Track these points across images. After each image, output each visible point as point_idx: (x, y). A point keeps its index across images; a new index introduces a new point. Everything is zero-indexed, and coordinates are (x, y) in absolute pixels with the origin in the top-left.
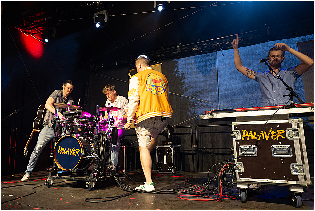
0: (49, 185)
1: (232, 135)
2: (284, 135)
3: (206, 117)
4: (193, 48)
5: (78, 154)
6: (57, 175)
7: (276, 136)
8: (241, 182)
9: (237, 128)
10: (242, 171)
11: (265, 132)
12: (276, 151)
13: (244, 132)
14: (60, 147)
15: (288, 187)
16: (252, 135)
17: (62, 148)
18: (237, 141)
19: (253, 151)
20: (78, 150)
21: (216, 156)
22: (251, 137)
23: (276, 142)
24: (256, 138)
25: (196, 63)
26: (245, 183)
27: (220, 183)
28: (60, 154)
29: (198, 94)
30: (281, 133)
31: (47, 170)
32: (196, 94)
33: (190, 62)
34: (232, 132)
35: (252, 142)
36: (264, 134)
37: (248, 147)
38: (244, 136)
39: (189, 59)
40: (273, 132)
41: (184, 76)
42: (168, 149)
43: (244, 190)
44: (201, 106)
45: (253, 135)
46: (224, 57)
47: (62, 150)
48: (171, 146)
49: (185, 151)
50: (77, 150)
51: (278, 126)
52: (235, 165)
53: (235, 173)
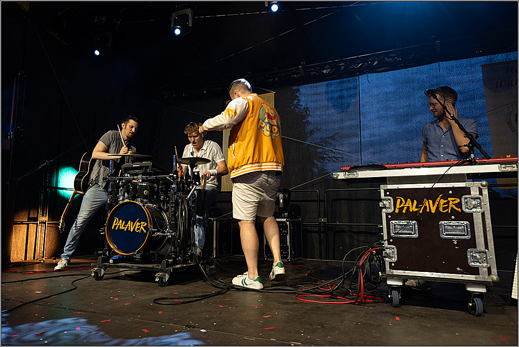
0: (98, 277)
1: (381, 204)
2: (459, 205)
3: (341, 176)
4: (324, 70)
5: (143, 229)
6: (111, 261)
7: (448, 207)
8: (393, 277)
9: (388, 193)
10: (395, 259)
11: (431, 201)
12: (446, 230)
13: (399, 200)
14: (116, 219)
15: (463, 284)
16: (410, 205)
17: (119, 221)
18: (387, 214)
19: (411, 230)
20: (144, 223)
21: (355, 236)
22: (408, 207)
23: (447, 217)
24: (416, 210)
25: (327, 93)
26: (399, 277)
27: (361, 277)
28: (116, 229)
29: (329, 140)
30: (454, 202)
31: (94, 253)
32: (327, 139)
33: (318, 91)
34: (381, 200)
35: (410, 216)
36: (429, 204)
37: (404, 222)
38: (398, 206)
39: (316, 87)
40: (443, 201)
41: (308, 112)
42: (283, 225)
43: (396, 288)
44: (334, 159)
45: (412, 204)
46: (370, 84)
47: (118, 224)
48: (286, 220)
49: (308, 228)
50: (142, 223)
51: (451, 192)
52: (384, 250)
53: (384, 262)
